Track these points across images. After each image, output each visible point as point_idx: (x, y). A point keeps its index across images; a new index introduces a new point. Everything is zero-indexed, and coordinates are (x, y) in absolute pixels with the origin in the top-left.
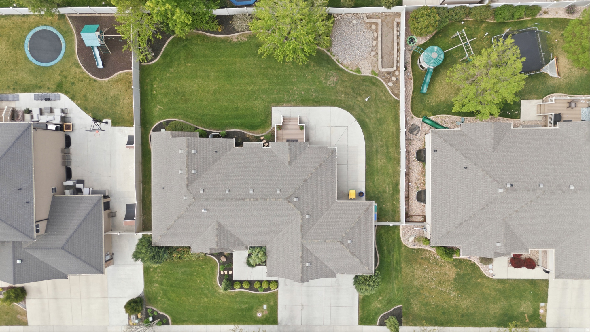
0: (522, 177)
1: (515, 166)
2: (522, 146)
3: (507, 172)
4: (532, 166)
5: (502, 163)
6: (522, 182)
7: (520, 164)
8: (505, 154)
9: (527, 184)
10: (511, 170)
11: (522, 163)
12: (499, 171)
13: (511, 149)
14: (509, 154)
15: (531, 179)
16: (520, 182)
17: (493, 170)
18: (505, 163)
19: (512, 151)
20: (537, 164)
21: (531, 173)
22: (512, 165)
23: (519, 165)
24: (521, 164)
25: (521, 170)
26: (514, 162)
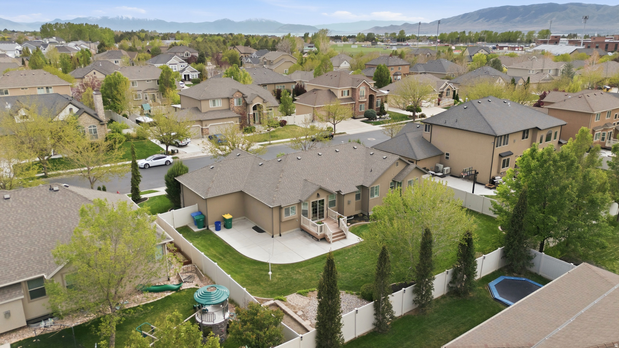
0: (35, 203)
1: (44, 216)
2: (29, 249)
3: (57, 205)
4: (17, 221)
5: (64, 216)
6: (36, 196)
7: (36, 219)
8: (59, 230)
9: (28, 196)
10: (51, 209)
11: (33, 222)
12: (68, 204)
13: (49, 239)
14: (52, 231)
15: (21, 203)
16: (38, 196)
17: (78, 204)
18: (60, 216)
19: (47, 236)
20: (9, 225)
21: (19, 211)
22: (48, 216)
23: (38, 219)
24: (34, 220)
25: (36, 213)
26: (45, 221)
